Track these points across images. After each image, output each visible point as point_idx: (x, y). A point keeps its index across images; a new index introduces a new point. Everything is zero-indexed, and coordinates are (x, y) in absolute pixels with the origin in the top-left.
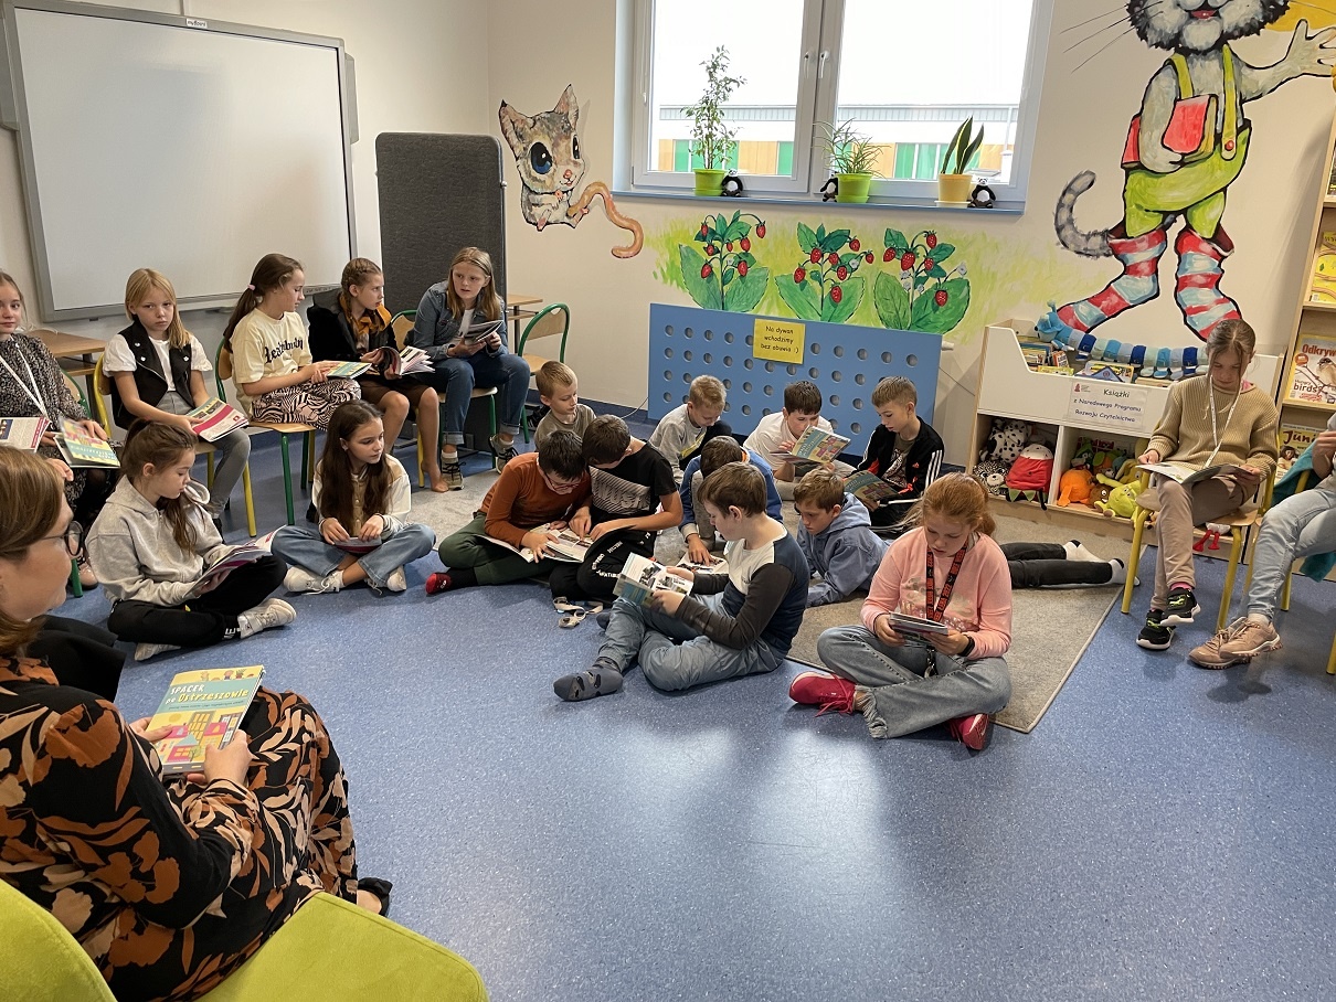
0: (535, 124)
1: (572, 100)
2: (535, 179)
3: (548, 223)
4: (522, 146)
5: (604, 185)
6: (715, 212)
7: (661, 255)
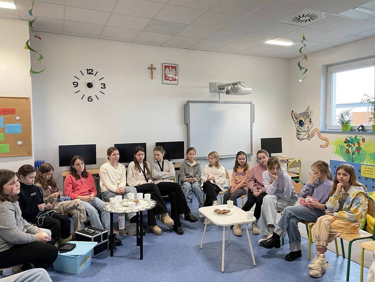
0: (300, 115)
1: (309, 109)
2: (300, 128)
3: (303, 139)
4: (297, 121)
5: (318, 129)
6: (350, 136)
7: (334, 147)
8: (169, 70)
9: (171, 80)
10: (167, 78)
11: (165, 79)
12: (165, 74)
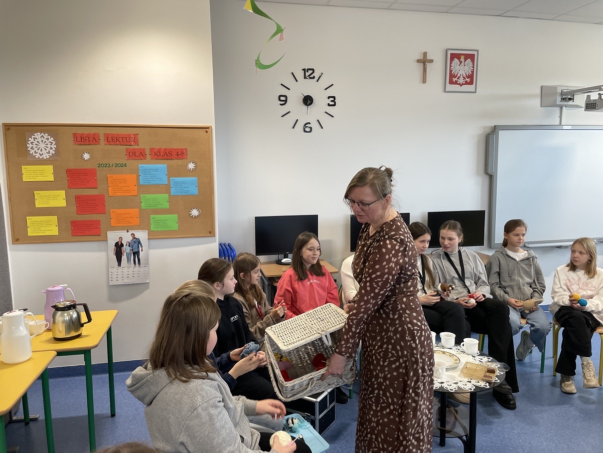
8: (459, 63)
9: (463, 84)
10: (454, 80)
11: (451, 82)
12: (451, 71)
